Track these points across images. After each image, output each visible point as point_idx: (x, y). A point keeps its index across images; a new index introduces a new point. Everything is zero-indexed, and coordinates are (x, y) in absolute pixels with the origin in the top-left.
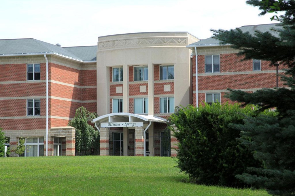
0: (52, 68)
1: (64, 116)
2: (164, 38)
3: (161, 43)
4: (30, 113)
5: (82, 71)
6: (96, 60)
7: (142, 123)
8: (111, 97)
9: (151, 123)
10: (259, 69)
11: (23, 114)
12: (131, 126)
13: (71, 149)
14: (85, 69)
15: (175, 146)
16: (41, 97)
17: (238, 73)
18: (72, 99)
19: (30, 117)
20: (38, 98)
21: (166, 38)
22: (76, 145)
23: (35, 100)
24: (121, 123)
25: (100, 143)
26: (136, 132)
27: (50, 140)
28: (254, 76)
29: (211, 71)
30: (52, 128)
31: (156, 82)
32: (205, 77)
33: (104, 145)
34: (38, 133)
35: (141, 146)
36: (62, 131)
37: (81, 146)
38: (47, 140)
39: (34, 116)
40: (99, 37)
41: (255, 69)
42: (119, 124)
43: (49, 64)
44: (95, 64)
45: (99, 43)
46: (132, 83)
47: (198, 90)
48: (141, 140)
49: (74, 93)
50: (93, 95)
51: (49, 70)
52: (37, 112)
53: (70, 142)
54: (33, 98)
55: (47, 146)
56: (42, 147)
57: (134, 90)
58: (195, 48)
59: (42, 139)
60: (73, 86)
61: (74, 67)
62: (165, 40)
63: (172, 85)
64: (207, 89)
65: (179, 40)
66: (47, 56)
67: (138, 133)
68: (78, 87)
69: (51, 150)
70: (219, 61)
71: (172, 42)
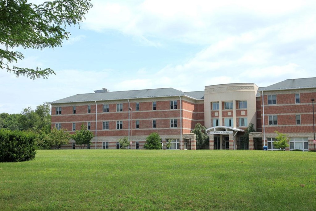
0: (183, 103)
1: (188, 128)
2: (241, 86)
3: (240, 89)
4: (172, 126)
5: (196, 104)
6: (204, 98)
7: (233, 131)
8: (212, 118)
9: (237, 132)
10: (299, 102)
11: (168, 127)
12: (226, 133)
13: (194, 145)
14: (198, 103)
15: (251, 144)
16: (178, 118)
17: (287, 105)
18: (192, 119)
19: (172, 128)
20: (176, 118)
21: (243, 86)
22: (196, 143)
23: (174, 120)
24: (221, 132)
25: (210, 142)
26: (229, 136)
27: (182, 140)
28: (296, 106)
29: (271, 104)
30: (183, 134)
31: (237, 110)
32: (268, 107)
33: (212, 143)
34: (176, 137)
35: (232, 144)
36: (188, 136)
37: (199, 143)
38: (181, 140)
39: (174, 128)
40: (205, 87)
41: (297, 102)
42: (220, 132)
43: (182, 101)
44: (203, 100)
45: (205, 90)
46: (223, 110)
47: (264, 114)
48: (232, 141)
49: (192, 116)
50: (203, 117)
51: (182, 104)
52: (176, 126)
53: (193, 141)
54: (174, 118)
55: (181, 144)
56: (178, 144)
57: (225, 114)
58: (262, 91)
59: (178, 140)
60: (192, 112)
61: (192, 103)
62: (242, 87)
63: (246, 111)
64: (269, 113)
65: (250, 87)
66: (181, 96)
67: (230, 137)
68: (194, 112)
69: (183, 145)
70: (276, 98)
71: (246, 88)
